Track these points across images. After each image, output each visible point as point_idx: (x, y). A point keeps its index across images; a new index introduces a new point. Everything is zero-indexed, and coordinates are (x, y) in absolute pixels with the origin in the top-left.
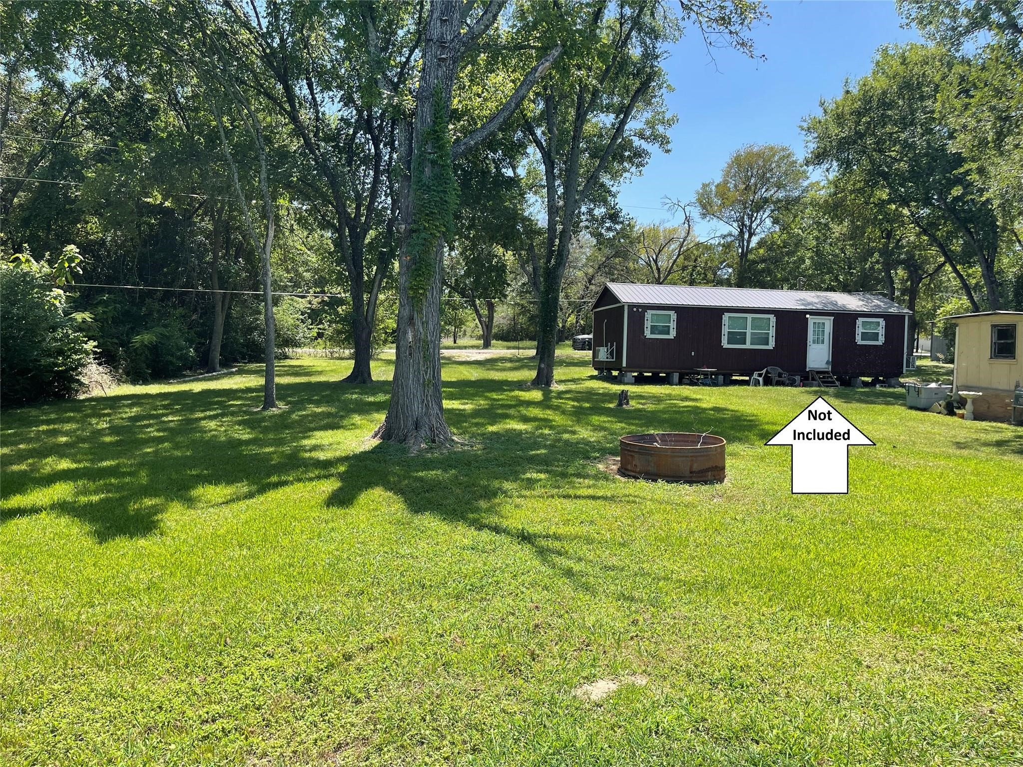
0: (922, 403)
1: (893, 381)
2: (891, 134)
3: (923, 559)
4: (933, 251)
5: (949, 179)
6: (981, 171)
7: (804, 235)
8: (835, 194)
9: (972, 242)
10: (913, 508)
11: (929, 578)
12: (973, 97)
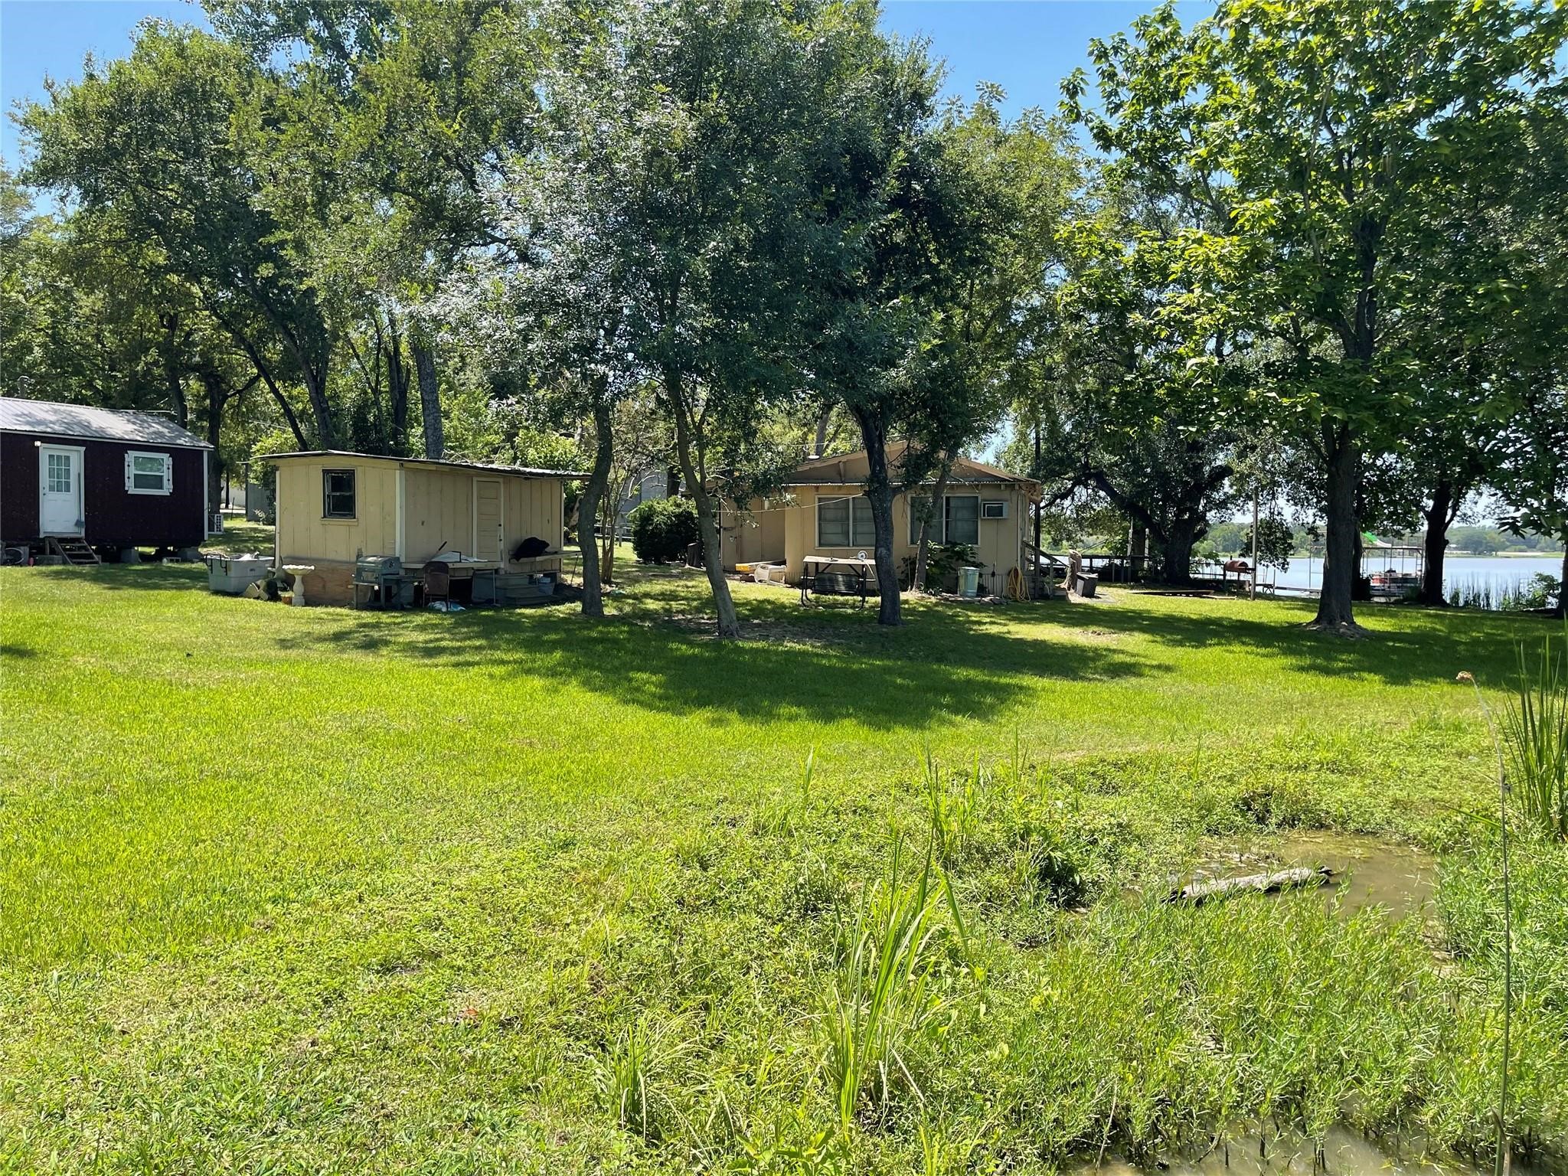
0: (232, 584)
1: (189, 552)
2: (166, 162)
3: (226, 825)
4: (240, 356)
5: (256, 251)
6: (299, 246)
7: (29, 305)
8: (80, 242)
9: (294, 350)
10: (215, 746)
11: (234, 853)
12: (283, 132)
